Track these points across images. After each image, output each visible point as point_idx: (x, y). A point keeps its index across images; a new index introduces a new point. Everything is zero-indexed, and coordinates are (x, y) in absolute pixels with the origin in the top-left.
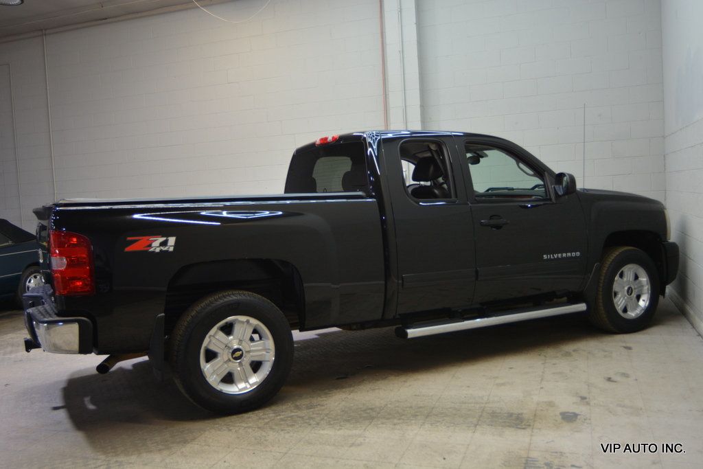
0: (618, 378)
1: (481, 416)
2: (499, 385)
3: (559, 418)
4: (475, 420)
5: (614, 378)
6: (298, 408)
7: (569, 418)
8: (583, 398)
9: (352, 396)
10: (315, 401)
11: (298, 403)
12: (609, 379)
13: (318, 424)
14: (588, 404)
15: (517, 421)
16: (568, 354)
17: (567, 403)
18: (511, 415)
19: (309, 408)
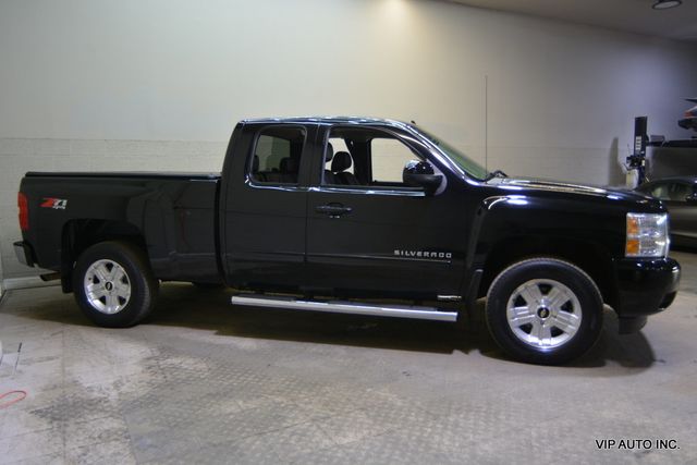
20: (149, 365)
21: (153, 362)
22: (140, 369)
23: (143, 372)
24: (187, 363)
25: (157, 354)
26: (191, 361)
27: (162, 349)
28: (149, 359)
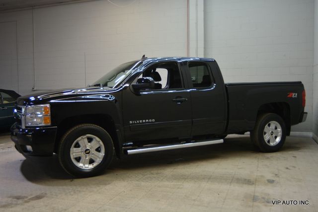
0: (291, 168)
1: (232, 180)
2: (239, 168)
3: (266, 182)
4: (230, 181)
5: (289, 168)
6: (152, 174)
7: (271, 182)
8: (276, 175)
9: (175, 170)
10: (159, 171)
11: (152, 172)
12: (287, 168)
13: (162, 180)
14: (279, 177)
15: (248, 182)
16: (268, 158)
17: (270, 176)
18: (245, 180)
19: (157, 174)
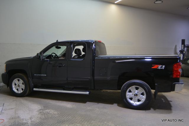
20: (40, 112)
21: (42, 111)
22: (38, 113)
23: (38, 114)
24: (52, 112)
25: (43, 108)
26: (53, 111)
27: (44, 107)
28: (40, 110)
